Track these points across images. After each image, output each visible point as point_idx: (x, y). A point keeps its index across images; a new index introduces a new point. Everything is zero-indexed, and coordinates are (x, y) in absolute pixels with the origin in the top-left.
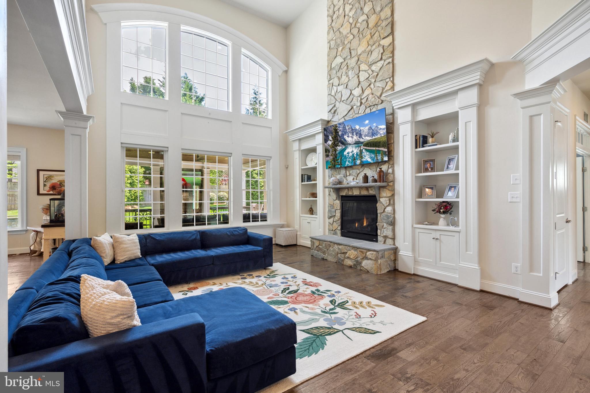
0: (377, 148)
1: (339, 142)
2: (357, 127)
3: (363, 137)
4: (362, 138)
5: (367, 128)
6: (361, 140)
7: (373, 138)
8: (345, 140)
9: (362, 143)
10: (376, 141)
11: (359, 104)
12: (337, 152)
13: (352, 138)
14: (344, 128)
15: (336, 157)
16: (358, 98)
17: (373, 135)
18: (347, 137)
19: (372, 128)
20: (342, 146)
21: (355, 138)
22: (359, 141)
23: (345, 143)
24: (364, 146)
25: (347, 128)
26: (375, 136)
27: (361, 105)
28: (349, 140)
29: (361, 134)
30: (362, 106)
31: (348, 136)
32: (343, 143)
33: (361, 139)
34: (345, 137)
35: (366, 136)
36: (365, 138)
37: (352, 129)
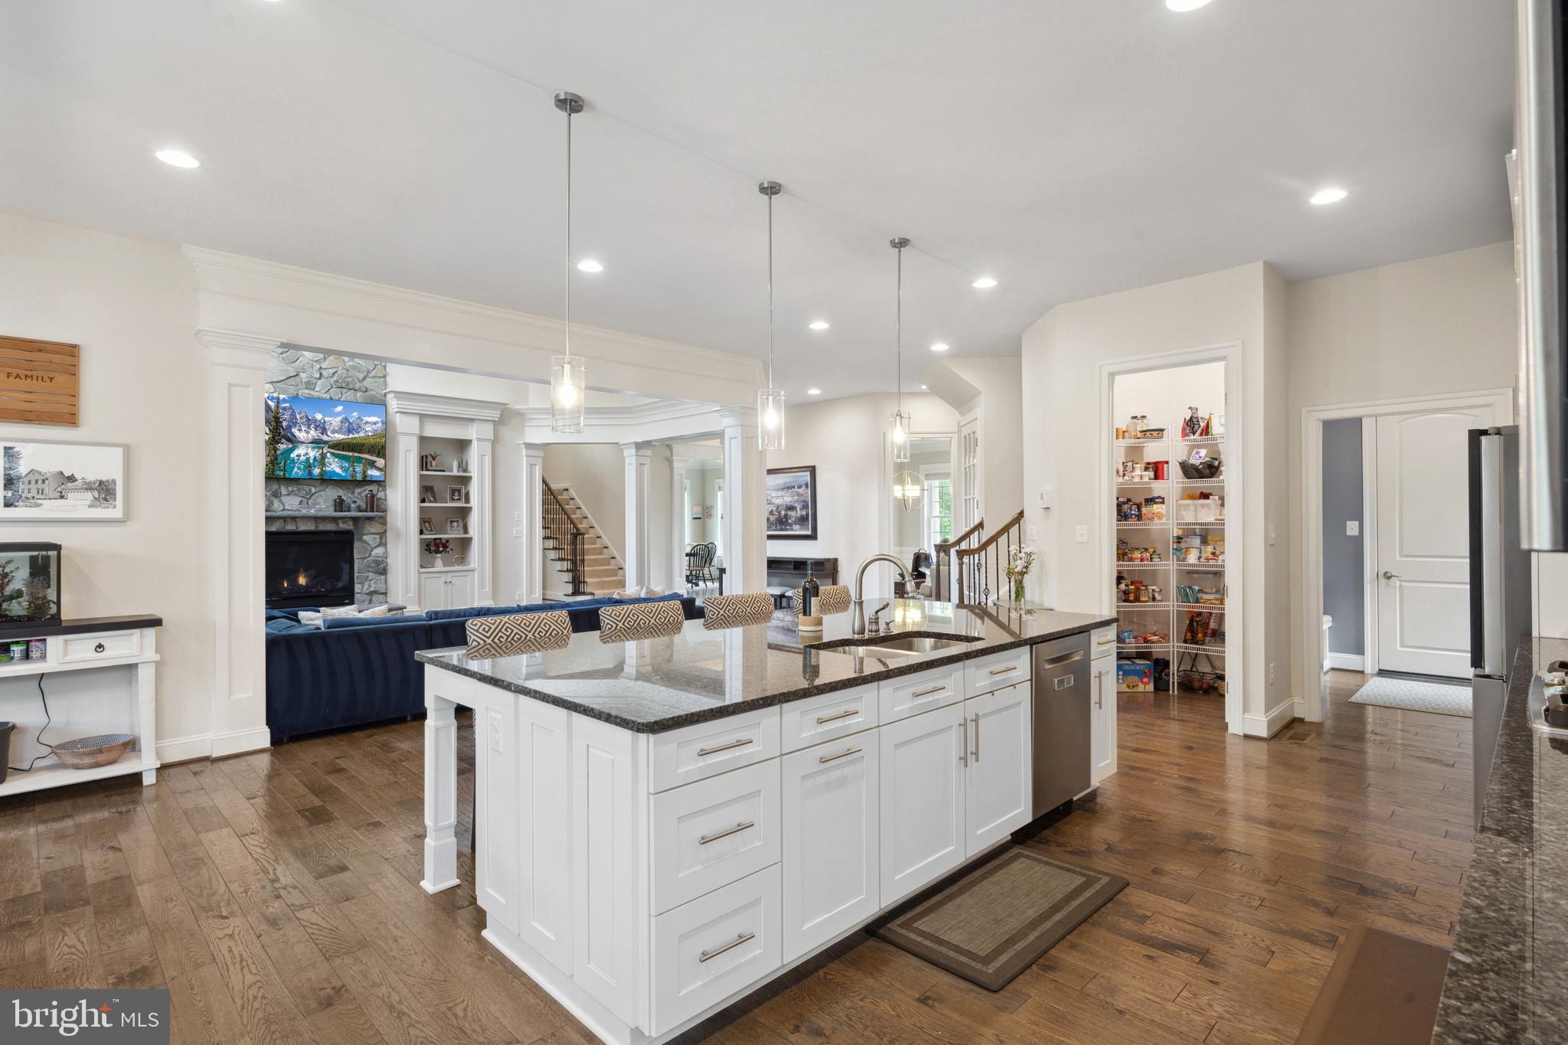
0: (356, 454)
1: (283, 437)
2: (319, 416)
3: (329, 433)
4: (327, 435)
5: (339, 419)
6: (325, 438)
7: (350, 437)
8: (295, 436)
9: (326, 442)
10: (355, 442)
11: (318, 376)
12: (278, 452)
13: (308, 433)
14: (293, 416)
15: (276, 459)
16: (314, 364)
17: (350, 431)
18: (296, 431)
19: (348, 420)
20: (287, 444)
21: (313, 433)
22: (322, 440)
23: (293, 441)
24: (329, 448)
25: (298, 417)
26: (353, 434)
27: (320, 378)
28: (301, 435)
29: (325, 428)
30: (323, 380)
31: (300, 430)
32: (289, 440)
33: (325, 436)
34: (295, 430)
35: (334, 432)
36: (332, 436)
37: (309, 420)
